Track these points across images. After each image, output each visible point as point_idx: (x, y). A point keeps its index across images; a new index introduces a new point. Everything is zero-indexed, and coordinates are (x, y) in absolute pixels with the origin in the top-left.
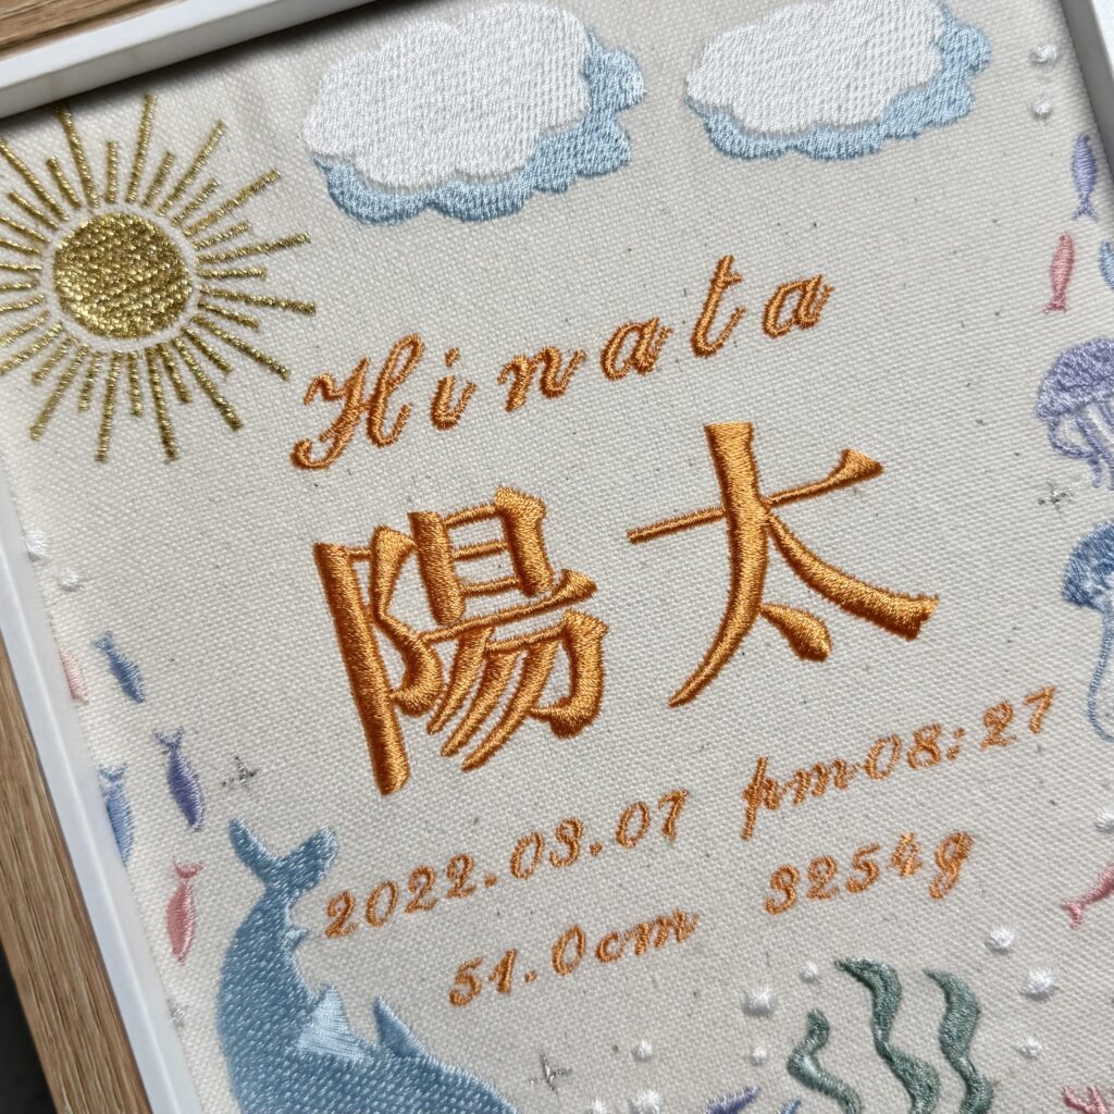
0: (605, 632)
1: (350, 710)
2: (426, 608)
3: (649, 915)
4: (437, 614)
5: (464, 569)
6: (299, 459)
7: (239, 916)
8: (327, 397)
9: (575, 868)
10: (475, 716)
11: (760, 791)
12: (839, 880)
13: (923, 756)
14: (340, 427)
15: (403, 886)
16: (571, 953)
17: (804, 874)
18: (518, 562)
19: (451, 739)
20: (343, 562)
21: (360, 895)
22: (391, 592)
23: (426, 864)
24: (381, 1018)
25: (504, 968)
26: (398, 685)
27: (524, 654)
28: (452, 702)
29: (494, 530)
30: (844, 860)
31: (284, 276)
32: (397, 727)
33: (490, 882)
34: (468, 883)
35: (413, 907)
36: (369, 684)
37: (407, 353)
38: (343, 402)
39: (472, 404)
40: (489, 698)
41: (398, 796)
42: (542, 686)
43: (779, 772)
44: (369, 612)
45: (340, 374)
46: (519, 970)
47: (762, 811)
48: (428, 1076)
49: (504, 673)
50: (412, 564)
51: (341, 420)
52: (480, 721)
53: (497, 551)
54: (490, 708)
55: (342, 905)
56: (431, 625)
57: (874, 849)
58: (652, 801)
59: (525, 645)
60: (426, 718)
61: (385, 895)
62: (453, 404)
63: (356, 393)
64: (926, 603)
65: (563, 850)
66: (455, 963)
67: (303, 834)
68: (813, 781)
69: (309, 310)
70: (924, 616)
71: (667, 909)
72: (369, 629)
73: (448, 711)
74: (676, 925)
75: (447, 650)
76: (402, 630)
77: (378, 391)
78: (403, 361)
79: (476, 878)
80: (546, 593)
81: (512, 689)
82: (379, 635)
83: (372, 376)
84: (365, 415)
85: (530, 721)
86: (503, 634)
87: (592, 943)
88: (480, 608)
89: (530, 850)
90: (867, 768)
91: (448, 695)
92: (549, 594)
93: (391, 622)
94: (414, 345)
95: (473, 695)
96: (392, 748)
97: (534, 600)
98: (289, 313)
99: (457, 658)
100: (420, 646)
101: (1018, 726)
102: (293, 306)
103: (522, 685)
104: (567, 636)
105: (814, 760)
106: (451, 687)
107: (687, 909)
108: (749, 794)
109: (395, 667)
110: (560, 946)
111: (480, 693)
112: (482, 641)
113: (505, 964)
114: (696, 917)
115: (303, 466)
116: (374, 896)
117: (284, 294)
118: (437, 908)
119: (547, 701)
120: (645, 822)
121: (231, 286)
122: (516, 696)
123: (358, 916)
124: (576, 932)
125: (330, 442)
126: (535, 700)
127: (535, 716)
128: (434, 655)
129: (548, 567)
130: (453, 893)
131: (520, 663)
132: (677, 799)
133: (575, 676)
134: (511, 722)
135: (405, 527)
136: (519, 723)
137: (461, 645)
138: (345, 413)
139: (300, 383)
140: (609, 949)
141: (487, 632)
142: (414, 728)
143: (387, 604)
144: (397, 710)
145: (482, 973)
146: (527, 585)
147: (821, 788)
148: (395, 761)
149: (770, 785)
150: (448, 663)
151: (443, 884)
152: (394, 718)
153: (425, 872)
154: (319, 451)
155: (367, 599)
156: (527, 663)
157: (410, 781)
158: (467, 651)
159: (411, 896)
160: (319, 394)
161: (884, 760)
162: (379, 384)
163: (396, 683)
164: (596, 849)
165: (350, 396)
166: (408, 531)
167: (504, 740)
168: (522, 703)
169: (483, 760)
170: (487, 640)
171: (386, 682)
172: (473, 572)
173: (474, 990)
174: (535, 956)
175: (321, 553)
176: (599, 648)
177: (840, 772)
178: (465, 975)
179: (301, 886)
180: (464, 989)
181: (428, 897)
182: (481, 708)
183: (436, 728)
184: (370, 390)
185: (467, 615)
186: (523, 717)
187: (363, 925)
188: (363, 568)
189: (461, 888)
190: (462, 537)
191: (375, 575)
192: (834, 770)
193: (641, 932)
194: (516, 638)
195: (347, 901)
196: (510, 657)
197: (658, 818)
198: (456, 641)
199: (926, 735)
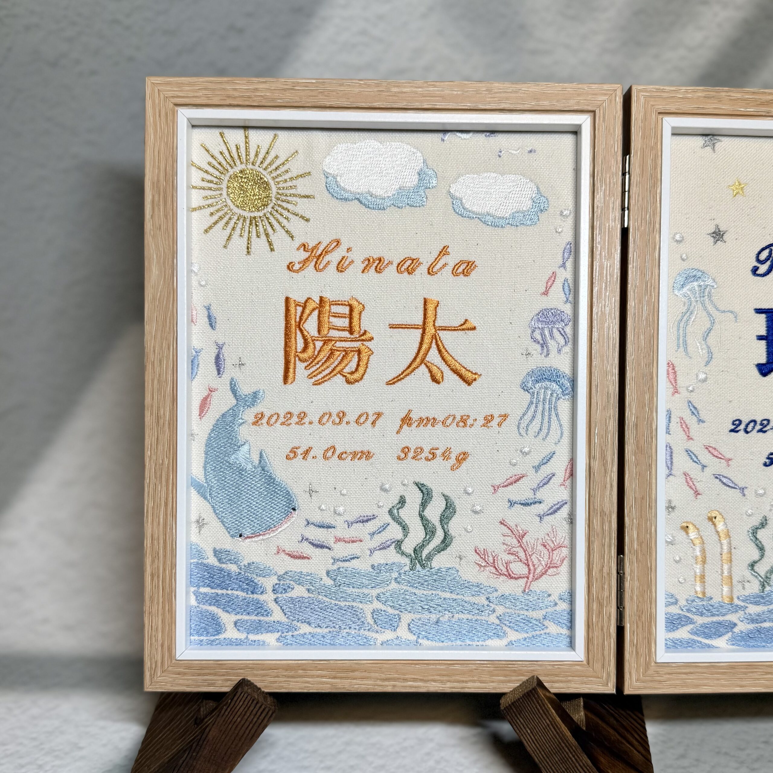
0: (372, 354)
1: (282, 353)
2: (316, 329)
3: (359, 449)
4: (319, 331)
5: (332, 319)
6: (290, 267)
7: (225, 409)
8: (304, 250)
9: (339, 427)
10: (322, 368)
11: (406, 420)
12: (423, 455)
13: (461, 424)
14: (305, 261)
15: (282, 416)
16: (330, 454)
17: (412, 450)
18: (351, 323)
19: (311, 373)
20: (294, 305)
21: (267, 414)
22: (306, 319)
23: (291, 411)
24: (261, 456)
25: (307, 452)
26: (300, 351)
27: (344, 353)
28: (316, 361)
29: (346, 310)
30: (427, 449)
31: (302, 206)
32: (295, 364)
33: (311, 423)
34: (303, 421)
35: (283, 424)
36: (290, 347)
37: (335, 244)
38: (309, 253)
39: (351, 267)
40: (328, 364)
41: (288, 386)
42: (346, 365)
43: (415, 416)
44: (297, 324)
45: (311, 245)
46: (312, 454)
47: (405, 426)
48: (270, 480)
49: (335, 357)
50: (316, 313)
51: (307, 259)
52: (323, 370)
53: (345, 317)
54: (328, 367)
55: (260, 416)
56: (316, 334)
57: (437, 449)
58: (371, 413)
59: (345, 351)
60: (306, 364)
61: (275, 417)
62: (345, 265)
63: (314, 252)
64: (476, 376)
65: (337, 420)
66: (292, 446)
67: (254, 389)
68: (424, 422)
69: (307, 220)
70: (475, 380)
71: (365, 449)
72: (296, 329)
73: (313, 364)
74: (367, 455)
75: (319, 344)
76: (306, 333)
77: (322, 254)
78: (333, 246)
79: (306, 420)
80: (356, 335)
81: (336, 363)
82: (298, 333)
83: (321, 248)
84: (315, 260)
85: (339, 375)
86: (338, 344)
87: (338, 453)
88: (334, 334)
89: (327, 417)
90: (443, 423)
91: (315, 359)
92: (357, 336)
93: (303, 329)
94: (338, 242)
95: (323, 361)
96: (291, 370)
97: (352, 336)
98: (301, 219)
99: (321, 347)
100: (310, 340)
101: (494, 423)
102: (302, 217)
103: (340, 363)
104: (359, 352)
105: (427, 415)
106: (316, 357)
107: (372, 451)
108: (403, 420)
109: (300, 344)
110: (327, 450)
111: (326, 361)
112: (331, 345)
113: (307, 450)
114: (374, 454)
115: (290, 270)
116: (272, 416)
117: (301, 213)
118: (291, 426)
119: (347, 370)
120: (367, 418)
121: (285, 205)
122: (337, 366)
123: (264, 421)
124: (334, 447)
125: (301, 265)
126: (343, 369)
127: (341, 374)
128: (314, 344)
129: (360, 327)
130: (297, 423)
131: (342, 356)
132: (379, 415)
133: (358, 365)
134: (333, 374)
135: (317, 300)
136: (335, 375)
137: (324, 344)
138: (309, 257)
139: (297, 243)
140: (342, 456)
141: (333, 342)
142: (300, 366)
143: (304, 323)
144: (297, 359)
145: (299, 451)
146: (351, 331)
147: (425, 425)
148: (291, 375)
149: (410, 419)
150: (318, 348)
151: (295, 419)
152: (295, 361)
153: (290, 413)
154: (297, 267)
155: (298, 320)
156: (344, 356)
157: (294, 383)
158: (325, 347)
159: (283, 420)
160: (302, 248)
161: (449, 421)
162: (323, 251)
163: (299, 350)
164: (348, 423)
165: (312, 252)
166: (318, 302)
167: (329, 379)
168: (338, 369)
169: (319, 384)
170: (333, 345)
171: (296, 348)
172: (335, 321)
173: (295, 457)
174: (317, 451)
175: (287, 300)
176: (369, 358)
177: (434, 421)
178: (294, 451)
179: (248, 406)
180: (292, 455)
181: (289, 422)
182: (325, 366)
183: (308, 368)
184: (319, 252)
185: (329, 335)
186: (337, 373)
187: (265, 424)
188: (300, 309)
189: (300, 423)
190: (335, 309)
191: (303, 312)
192: (432, 420)
193: (355, 454)
194: (343, 348)
195: (262, 415)
196: (338, 353)
197: (371, 419)
198: (323, 342)
199: (464, 417)
